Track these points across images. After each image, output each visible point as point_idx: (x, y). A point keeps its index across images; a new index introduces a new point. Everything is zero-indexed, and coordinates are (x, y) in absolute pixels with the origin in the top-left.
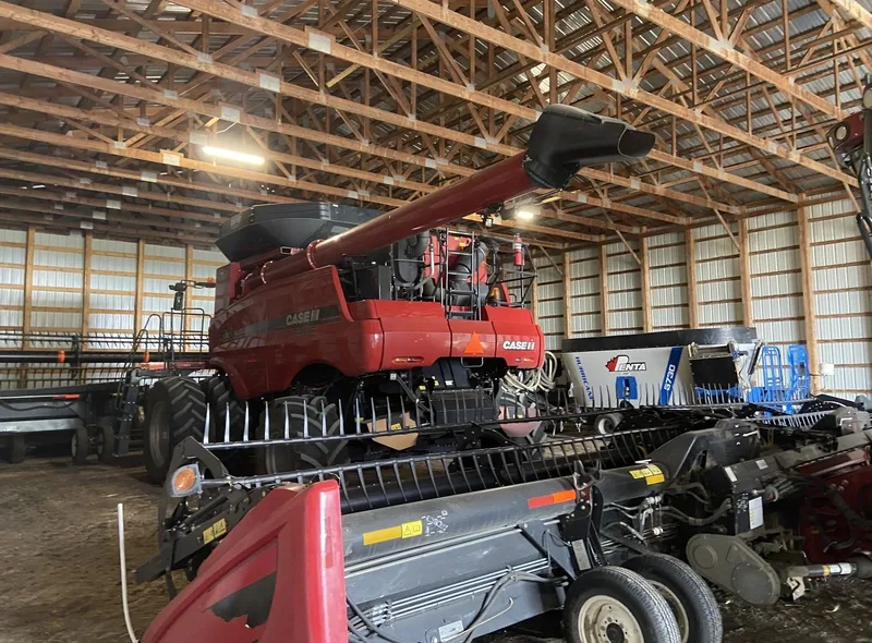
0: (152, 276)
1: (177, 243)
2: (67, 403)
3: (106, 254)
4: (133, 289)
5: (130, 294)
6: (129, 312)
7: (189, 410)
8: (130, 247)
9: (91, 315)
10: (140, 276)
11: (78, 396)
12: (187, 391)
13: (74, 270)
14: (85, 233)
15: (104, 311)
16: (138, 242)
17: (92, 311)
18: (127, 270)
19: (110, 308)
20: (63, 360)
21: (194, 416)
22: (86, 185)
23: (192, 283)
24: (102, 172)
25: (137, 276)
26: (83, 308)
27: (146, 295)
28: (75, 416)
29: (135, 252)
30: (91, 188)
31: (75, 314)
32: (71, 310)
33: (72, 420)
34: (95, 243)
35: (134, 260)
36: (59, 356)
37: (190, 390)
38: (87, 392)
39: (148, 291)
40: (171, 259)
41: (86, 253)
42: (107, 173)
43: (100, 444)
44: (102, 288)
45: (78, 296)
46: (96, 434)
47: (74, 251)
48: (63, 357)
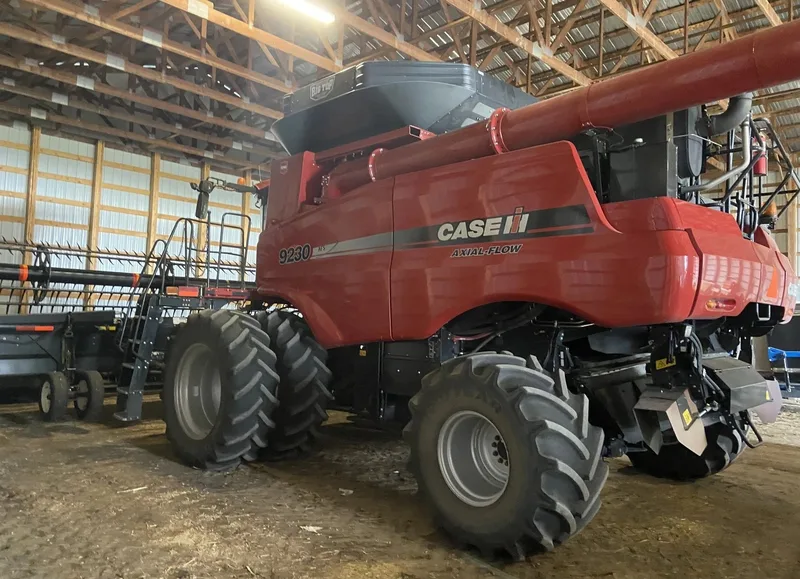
0: (111, 187)
1: (142, 148)
2: (35, 337)
3: (56, 154)
4: (88, 200)
5: (84, 205)
6: (83, 227)
7: (254, 361)
8: (85, 149)
9: (35, 226)
10: (97, 184)
11: (51, 328)
12: (247, 331)
13: (16, 171)
14: (31, 125)
15: (51, 223)
16: (95, 143)
17: (38, 222)
18: (81, 176)
19: (58, 219)
20: (26, 277)
21: (261, 369)
22: (59, 45)
23: (221, 183)
24: (91, 21)
25: (93, 185)
26: (27, 217)
27: (103, 207)
28: (47, 356)
29: (92, 155)
30: (65, 50)
31: (15, 224)
32: (12, 219)
33: (41, 361)
34: (45, 140)
35: (91, 166)
36: (20, 271)
37: (252, 330)
38: (66, 324)
39: (105, 204)
40: (135, 169)
41: (32, 150)
42: (98, 23)
43: (82, 395)
44: (51, 195)
45: (20, 202)
46: (76, 382)
47: (18, 146)
48: (25, 272)
